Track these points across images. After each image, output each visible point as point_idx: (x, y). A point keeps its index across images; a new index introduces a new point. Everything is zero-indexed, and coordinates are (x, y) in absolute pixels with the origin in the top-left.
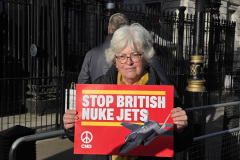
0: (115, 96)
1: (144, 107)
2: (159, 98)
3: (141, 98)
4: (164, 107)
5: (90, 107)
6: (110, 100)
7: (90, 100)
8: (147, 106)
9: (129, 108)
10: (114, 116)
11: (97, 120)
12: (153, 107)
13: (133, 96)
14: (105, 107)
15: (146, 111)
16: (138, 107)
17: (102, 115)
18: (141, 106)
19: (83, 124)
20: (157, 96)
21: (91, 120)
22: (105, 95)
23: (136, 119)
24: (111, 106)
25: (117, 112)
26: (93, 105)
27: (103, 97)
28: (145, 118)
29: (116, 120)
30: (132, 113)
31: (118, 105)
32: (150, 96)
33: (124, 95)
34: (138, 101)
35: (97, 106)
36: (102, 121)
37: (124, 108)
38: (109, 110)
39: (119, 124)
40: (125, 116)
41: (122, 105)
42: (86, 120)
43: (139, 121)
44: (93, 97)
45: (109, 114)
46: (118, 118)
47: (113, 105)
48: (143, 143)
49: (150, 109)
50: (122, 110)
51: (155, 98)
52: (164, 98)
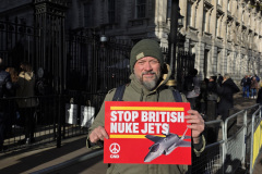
0: (140, 112)
1: (166, 122)
2: (179, 113)
3: (163, 114)
4: (183, 121)
5: (118, 121)
6: (135, 116)
7: (118, 115)
8: (168, 121)
9: (152, 122)
10: (139, 130)
11: (124, 133)
12: (173, 121)
13: (155, 112)
14: (131, 121)
15: (167, 125)
16: (160, 122)
17: (128, 128)
18: (163, 120)
19: (112, 136)
20: (177, 112)
21: (118, 133)
22: (131, 111)
23: (158, 132)
24: (137, 120)
25: (141, 126)
26: (120, 119)
27: (129, 113)
28: (166, 131)
29: (140, 133)
30: (155, 127)
31: (143, 120)
32: (171, 112)
33: (148, 111)
34: (160, 116)
35: (123, 121)
36: (129, 134)
37: (148, 122)
38: (135, 124)
39: (143, 137)
40: (148, 129)
41: (146, 120)
42: (114, 133)
43: (161, 133)
44: (120, 113)
45: (135, 128)
46: (143, 131)
47: (138, 120)
48: (165, 153)
49: (170, 123)
50: (146, 124)
51: (175, 114)
52: (183, 113)
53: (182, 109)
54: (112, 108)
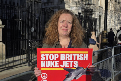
0: (60, 54)
1: (76, 60)
2: (84, 55)
3: (74, 55)
4: (87, 59)
5: (46, 60)
6: (57, 56)
7: (46, 57)
8: (78, 59)
9: (67, 60)
10: (59, 65)
11: (50, 67)
12: (80, 59)
13: (70, 54)
14: (54, 60)
15: (77, 62)
16: (73, 60)
17: (52, 64)
18: (74, 59)
20: (83, 54)
21: (46, 67)
22: (54, 54)
23: (71, 66)
24: (57, 59)
25: (61, 63)
26: (47, 59)
27: (53, 55)
28: (76, 66)
29: (60, 67)
30: (69, 63)
31: (62, 59)
32: (79, 54)
33: (65, 54)
34: (73, 56)
35: (49, 60)
36: (53, 67)
37: (65, 60)
38: (56, 62)
39: (62, 69)
41: (64, 59)
42: (43, 68)
43: (73, 67)
44: (47, 55)
45: (56, 64)
47: (59, 59)
48: (75, 78)
49: (79, 61)
50: (64, 62)
51: (82, 55)
52: (87, 55)
53: (87, 52)
54: (42, 52)
